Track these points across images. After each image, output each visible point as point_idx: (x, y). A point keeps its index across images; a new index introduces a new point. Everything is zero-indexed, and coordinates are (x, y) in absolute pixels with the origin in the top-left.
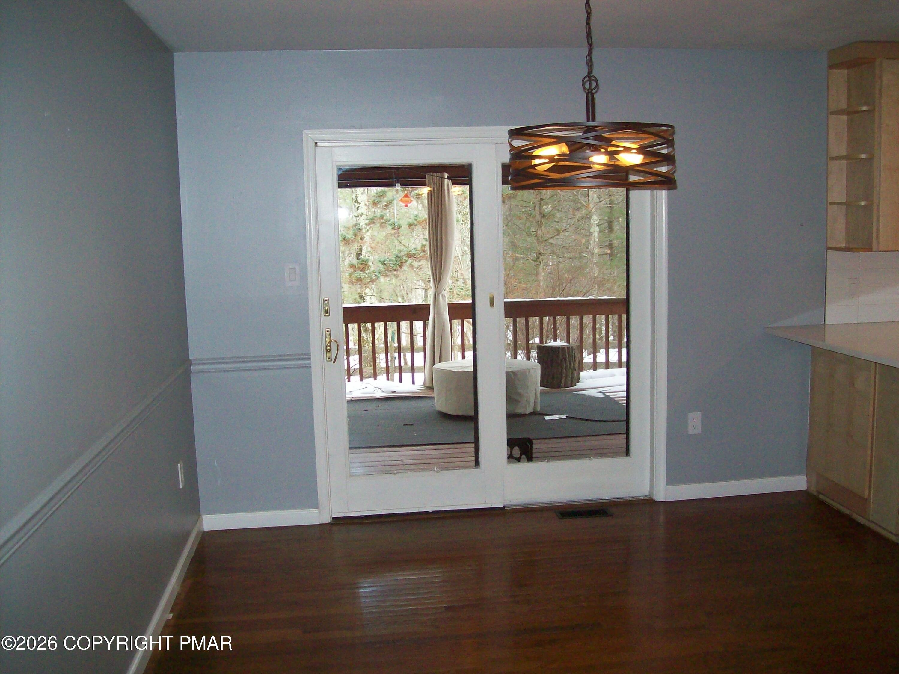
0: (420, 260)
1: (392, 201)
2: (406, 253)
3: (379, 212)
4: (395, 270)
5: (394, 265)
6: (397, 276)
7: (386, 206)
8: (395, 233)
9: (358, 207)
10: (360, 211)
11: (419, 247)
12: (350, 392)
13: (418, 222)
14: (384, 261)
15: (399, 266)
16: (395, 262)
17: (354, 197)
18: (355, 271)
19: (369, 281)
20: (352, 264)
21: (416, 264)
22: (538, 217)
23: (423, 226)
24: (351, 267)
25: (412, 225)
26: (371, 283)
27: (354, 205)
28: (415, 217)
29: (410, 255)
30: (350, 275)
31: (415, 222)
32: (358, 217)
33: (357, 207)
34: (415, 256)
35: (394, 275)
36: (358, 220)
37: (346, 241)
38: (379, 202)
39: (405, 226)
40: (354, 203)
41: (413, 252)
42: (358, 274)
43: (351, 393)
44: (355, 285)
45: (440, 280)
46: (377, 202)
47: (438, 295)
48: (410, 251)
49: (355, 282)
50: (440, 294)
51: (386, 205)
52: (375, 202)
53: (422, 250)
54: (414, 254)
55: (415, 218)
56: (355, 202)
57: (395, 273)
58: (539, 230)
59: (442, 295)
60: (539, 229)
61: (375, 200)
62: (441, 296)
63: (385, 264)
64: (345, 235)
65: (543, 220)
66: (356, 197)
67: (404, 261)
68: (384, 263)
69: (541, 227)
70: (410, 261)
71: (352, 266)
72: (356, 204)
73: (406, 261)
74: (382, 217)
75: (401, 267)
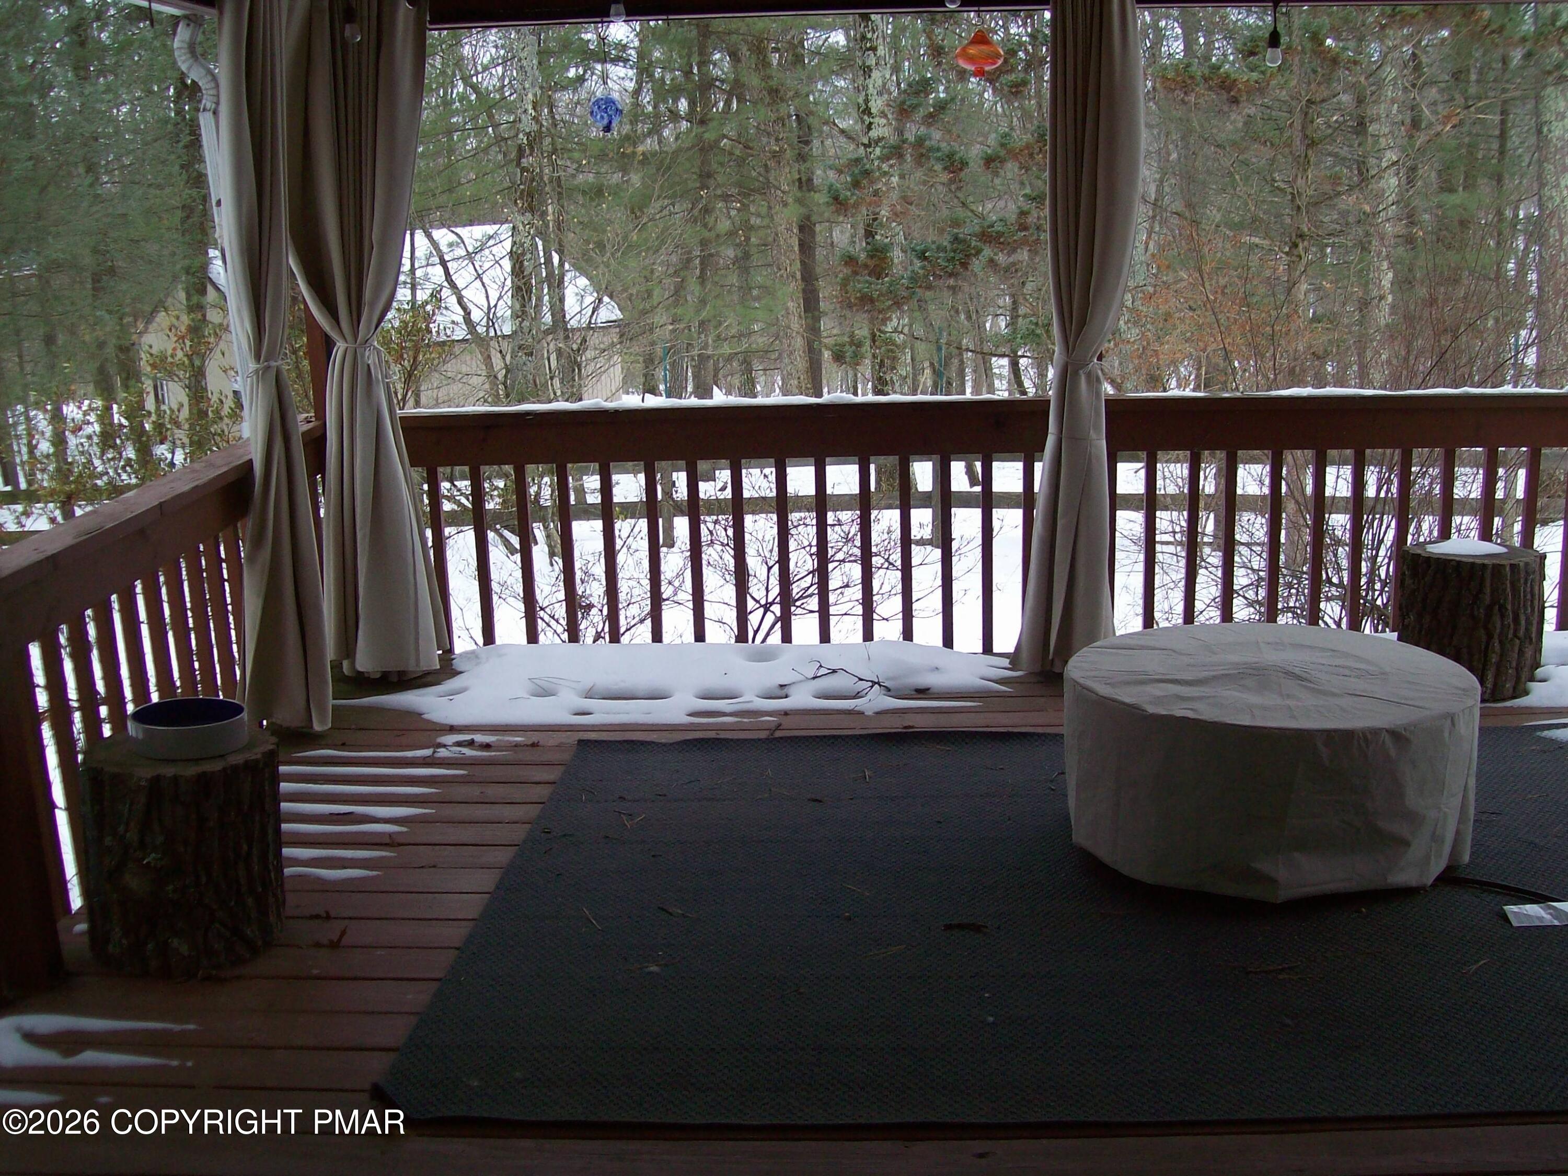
0: (1014, 250)
1: (946, 104)
2: (977, 229)
3: (912, 131)
4: (951, 275)
5: (948, 261)
6: (954, 289)
7: (931, 115)
8: (950, 180)
9: (871, 123)
10: (874, 134)
11: (1013, 218)
12: (781, 686)
13: (1009, 152)
14: (924, 252)
15: (961, 263)
16: (952, 254)
17: (861, 100)
18: (855, 273)
19: (890, 302)
20: (849, 257)
21: (1001, 258)
22: (1298, 146)
23: (1021, 163)
24: (846, 263)
25: (994, 161)
26: (895, 307)
27: (861, 119)
28: (1002, 138)
29: (988, 236)
30: (844, 284)
31: (1003, 153)
32: (869, 145)
33: (867, 123)
34: (1002, 240)
35: (949, 287)
36: (870, 153)
37: (840, 204)
38: (915, 107)
39: (976, 165)
40: (861, 115)
41: (998, 227)
42: (862, 284)
43: (785, 691)
44: (857, 310)
45: (1083, 323)
46: (910, 106)
47: (1076, 373)
48: (989, 227)
49: (856, 305)
50: (1081, 372)
51: (931, 113)
52: (905, 107)
53: (1021, 225)
54: (1000, 234)
55: (1003, 141)
56: (864, 112)
57: (951, 282)
58: (1299, 178)
59: (1089, 375)
60: (1300, 176)
61: (903, 103)
62: (1083, 379)
63: (926, 258)
64: (837, 191)
65: (1310, 152)
66: (867, 101)
67: (973, 252)
68: (922, 256)
69: (1305, 170)
70: (987, 252)
71: (850, 260)
72: (866, 117)
73: (979, 252)
74: (920, 141)
75: (965, 265)
